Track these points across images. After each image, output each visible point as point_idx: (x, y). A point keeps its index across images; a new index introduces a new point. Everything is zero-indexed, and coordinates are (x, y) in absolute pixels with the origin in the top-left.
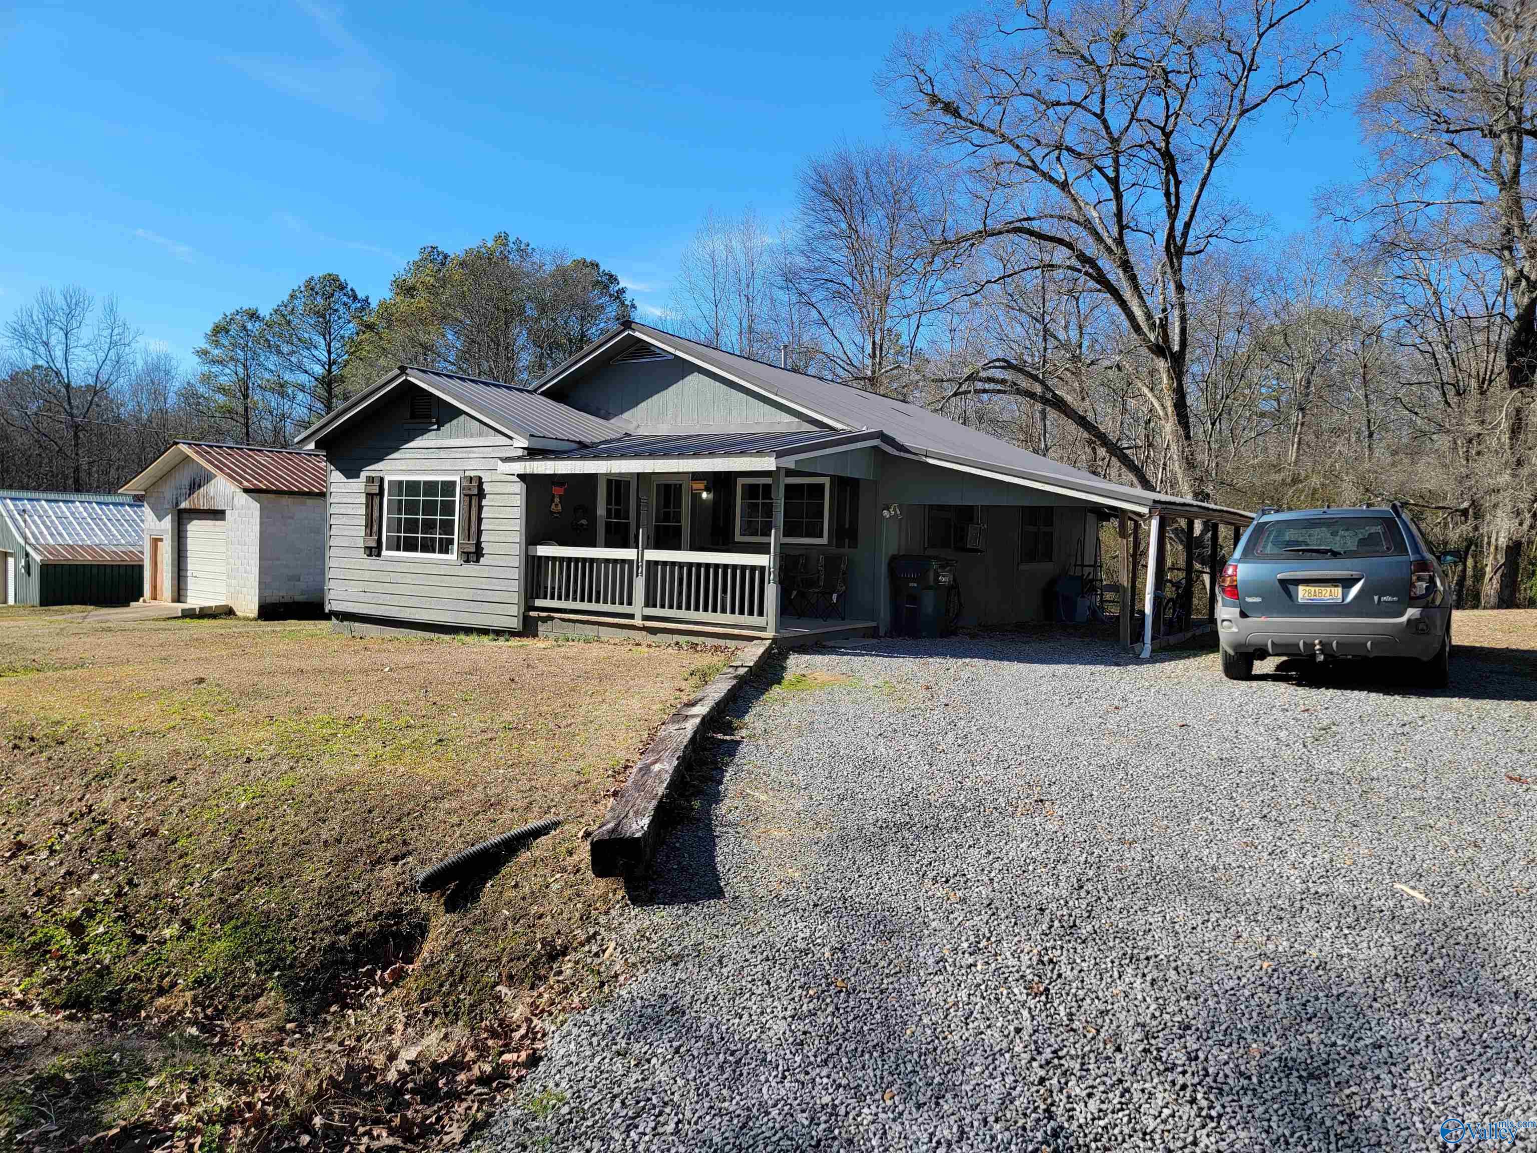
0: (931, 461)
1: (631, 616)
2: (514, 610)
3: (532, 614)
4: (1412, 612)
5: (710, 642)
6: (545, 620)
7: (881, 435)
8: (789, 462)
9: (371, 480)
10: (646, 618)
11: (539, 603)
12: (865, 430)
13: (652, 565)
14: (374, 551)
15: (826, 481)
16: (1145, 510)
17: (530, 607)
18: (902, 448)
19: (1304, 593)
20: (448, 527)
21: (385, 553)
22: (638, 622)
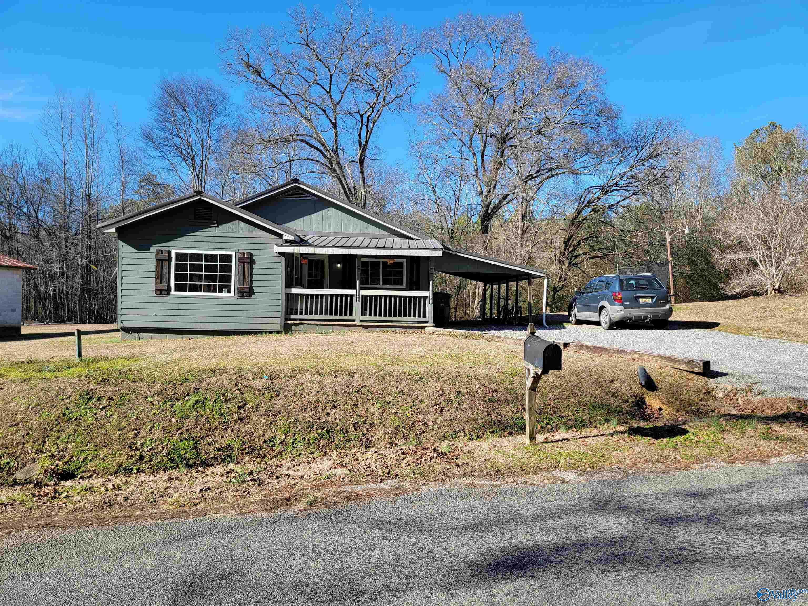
1: (354, 321)
2: (278, 321)
3: (289, 322)
4: (668, 305)
6: (296, 325)
9: (160, 252)
10: (361, 321)
11: (293, 316)
15: (404, 261)
17: (286, 320)
19: (641, 301)
20: (228, 279)
21: (173, 293)
22: (358, 323)
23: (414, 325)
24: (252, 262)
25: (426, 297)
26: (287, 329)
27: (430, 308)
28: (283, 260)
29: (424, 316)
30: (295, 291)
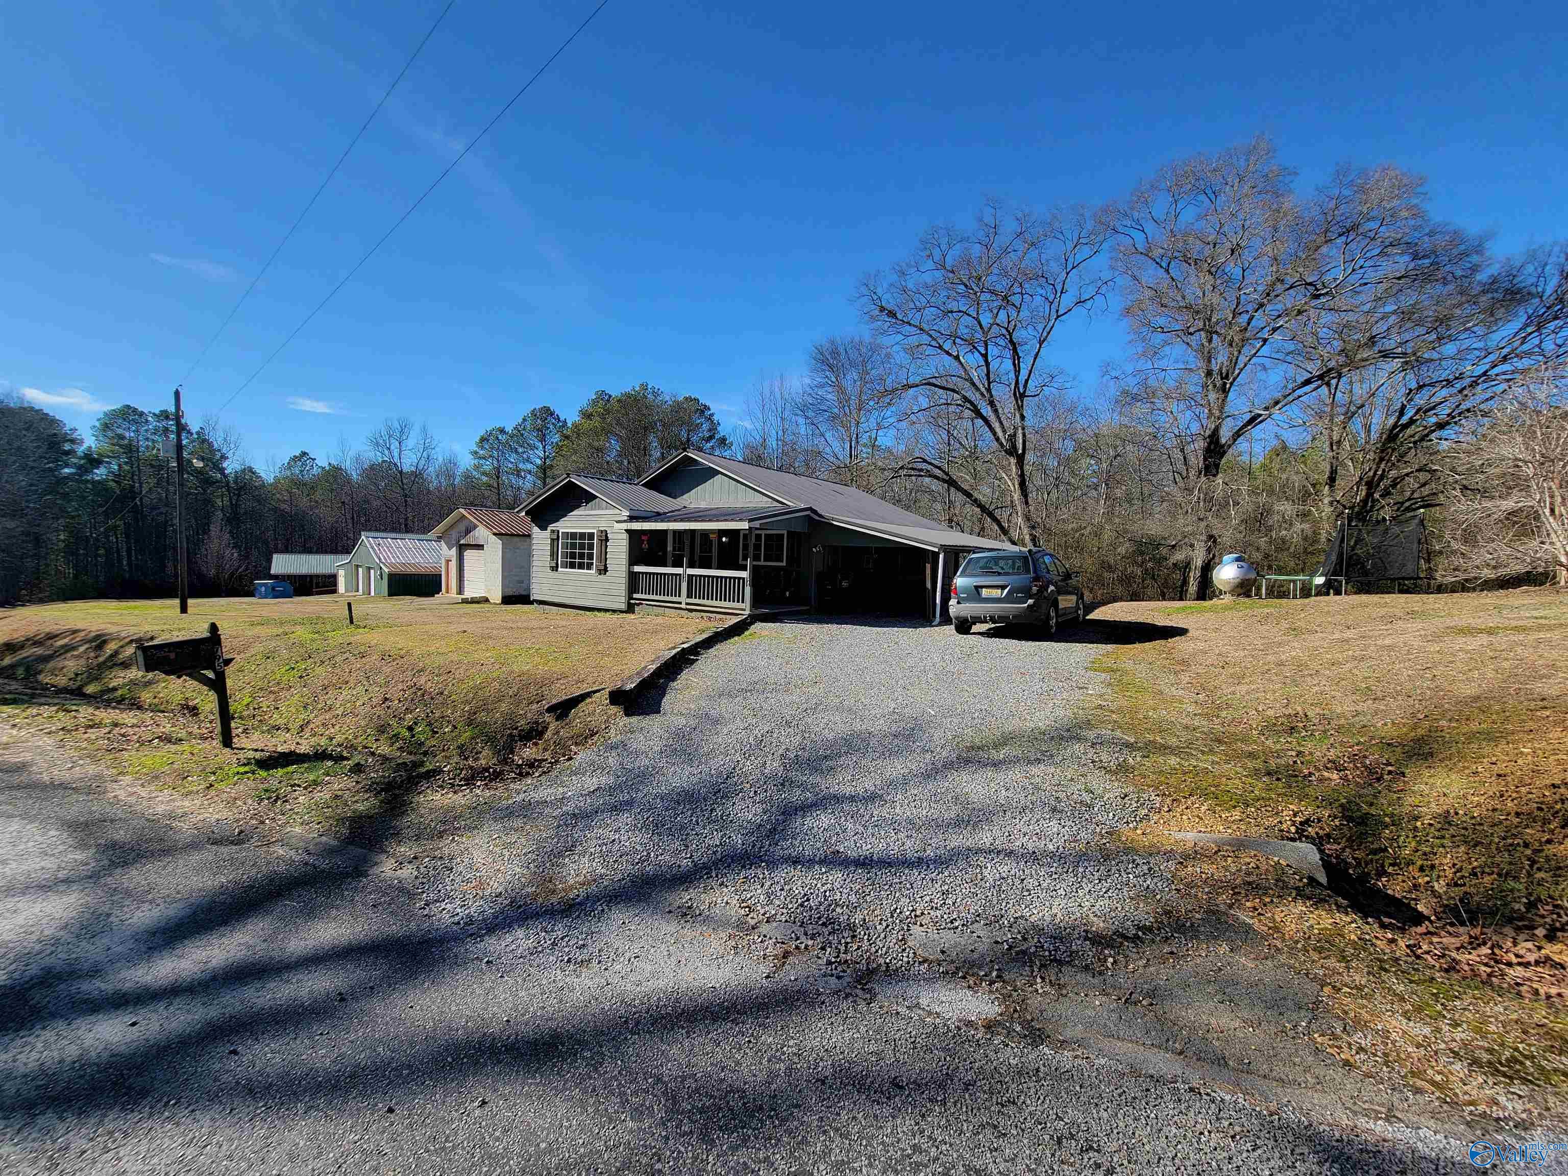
0: (835, 523)
1: (680, 603)
2: (623, 599)
3: (632, 601)
4: (1030, 601)
5: (719, 616)
6: (638, 605)
7: (810, 509)
8: (757, 524)
9: (553, 531)
10: (687, 604)
11: (635, 596)
12: (803, 506)
13: (690, 577)
14: (555, 568)
15: (785, 532)
16: (936, 550)
17: (631, 598)
18: (820, 516)
19: (985, 593)
20: (591, 556)
21: (560, 569)
22: (683, 606)
23: (731, 611)
24: (607, 540)
25: (744, 579)
26: (630, 609)
27: (748, 590)
28: (625, 536)
29: (743, 602)
30: (637, 569)
